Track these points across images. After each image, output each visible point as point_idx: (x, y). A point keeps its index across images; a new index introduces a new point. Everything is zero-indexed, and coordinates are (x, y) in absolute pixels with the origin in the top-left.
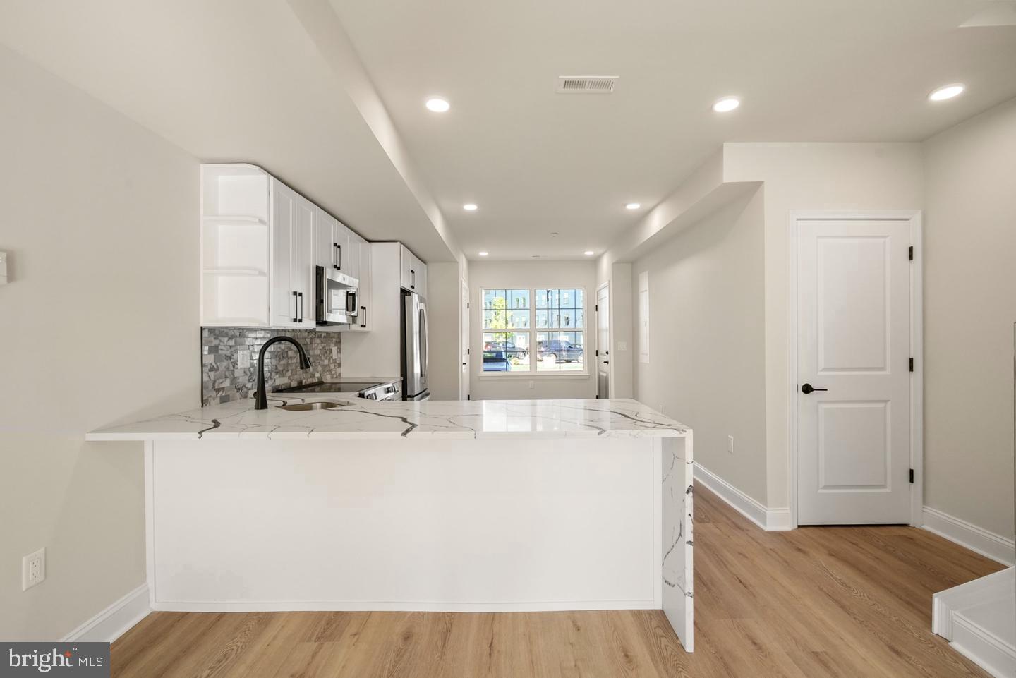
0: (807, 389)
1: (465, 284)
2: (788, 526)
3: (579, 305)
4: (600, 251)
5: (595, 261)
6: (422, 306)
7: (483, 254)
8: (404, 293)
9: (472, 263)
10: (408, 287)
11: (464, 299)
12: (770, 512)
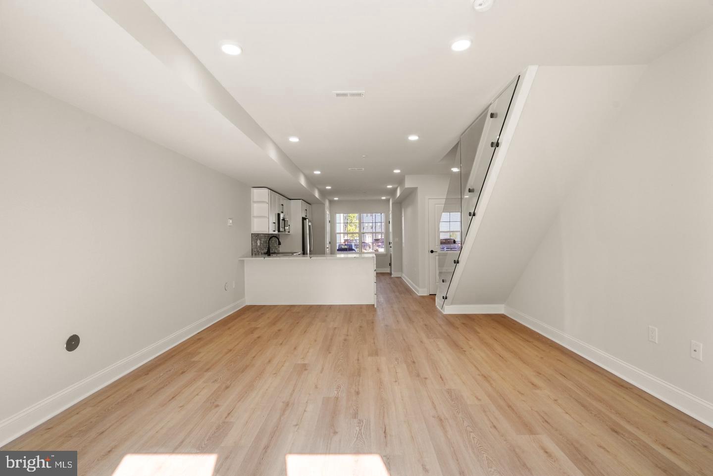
0: (432, 252)
1: (328, 212)
2: (426, 294)
3: (383, 221)
4: (388, 197)
5: (388, 201)
6: (310, 224)
7: (336, 199)
8: (304, 219)
9: (331, 202)
10: (304, 216)
11: (327, 219)
12: (420, 290)
